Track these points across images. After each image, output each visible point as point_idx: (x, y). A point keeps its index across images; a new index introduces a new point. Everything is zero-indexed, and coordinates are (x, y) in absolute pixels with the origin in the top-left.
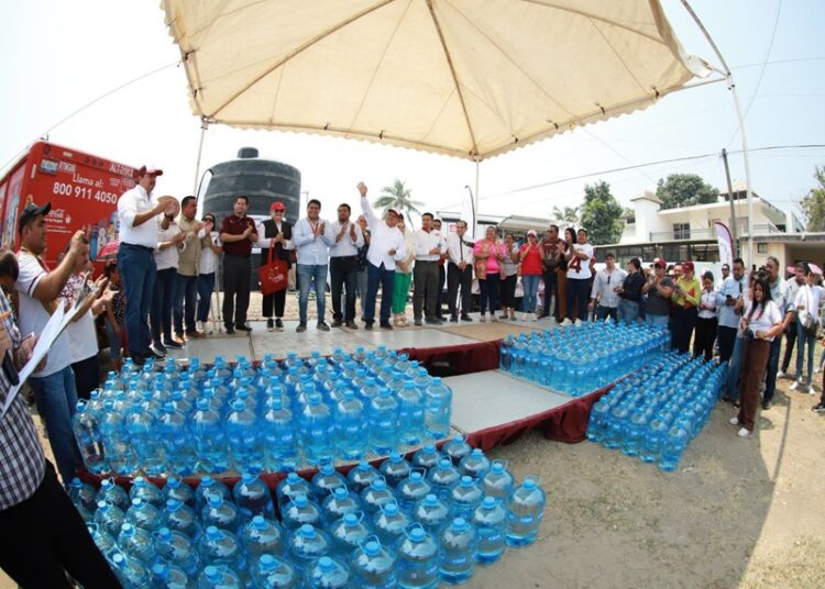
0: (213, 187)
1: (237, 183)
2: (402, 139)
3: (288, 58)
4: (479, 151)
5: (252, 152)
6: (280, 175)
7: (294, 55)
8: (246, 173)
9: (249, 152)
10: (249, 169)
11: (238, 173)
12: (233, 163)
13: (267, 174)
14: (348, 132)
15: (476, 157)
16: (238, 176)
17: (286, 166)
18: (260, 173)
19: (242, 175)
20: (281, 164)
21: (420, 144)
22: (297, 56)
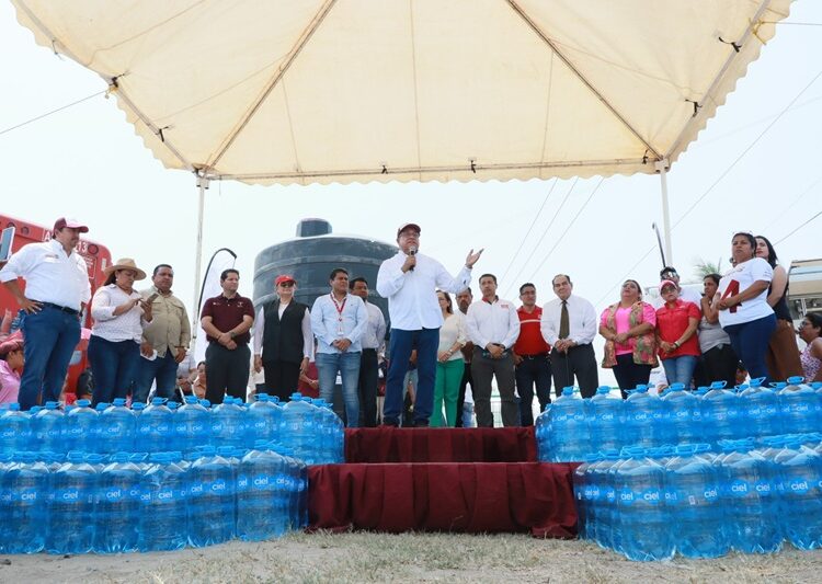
0: (262, 284)
1: (297, 275)
2: (510, 167)
3: (283, 71)
4: (661, 152)
5: (320, 226)
6: (367, 259)
7: (288, 65)
8: (309, 259)
9: (315, 227)
10: (313, 253)
11: (297, 260)
12: (288, 244)
13: (345, 259)
14: (420, 171)
15: (659, 165)
16: (298, 265)
17: (376, 244)
18: (334, 258)
19: (304, 263)
20: (368, 242)
21: (543, 168)
22: (294, 63)
